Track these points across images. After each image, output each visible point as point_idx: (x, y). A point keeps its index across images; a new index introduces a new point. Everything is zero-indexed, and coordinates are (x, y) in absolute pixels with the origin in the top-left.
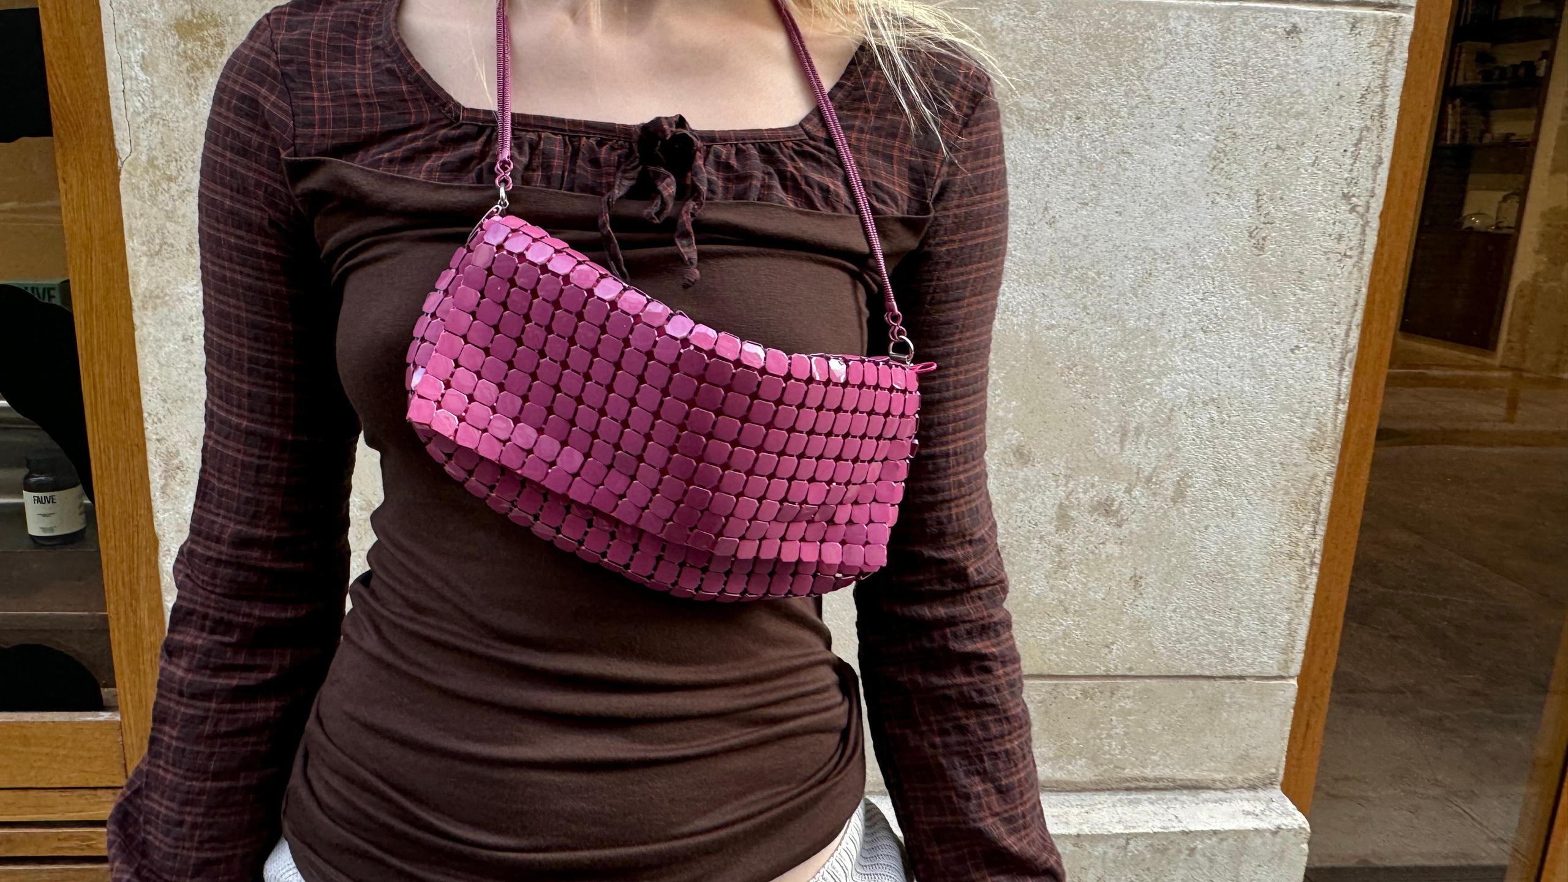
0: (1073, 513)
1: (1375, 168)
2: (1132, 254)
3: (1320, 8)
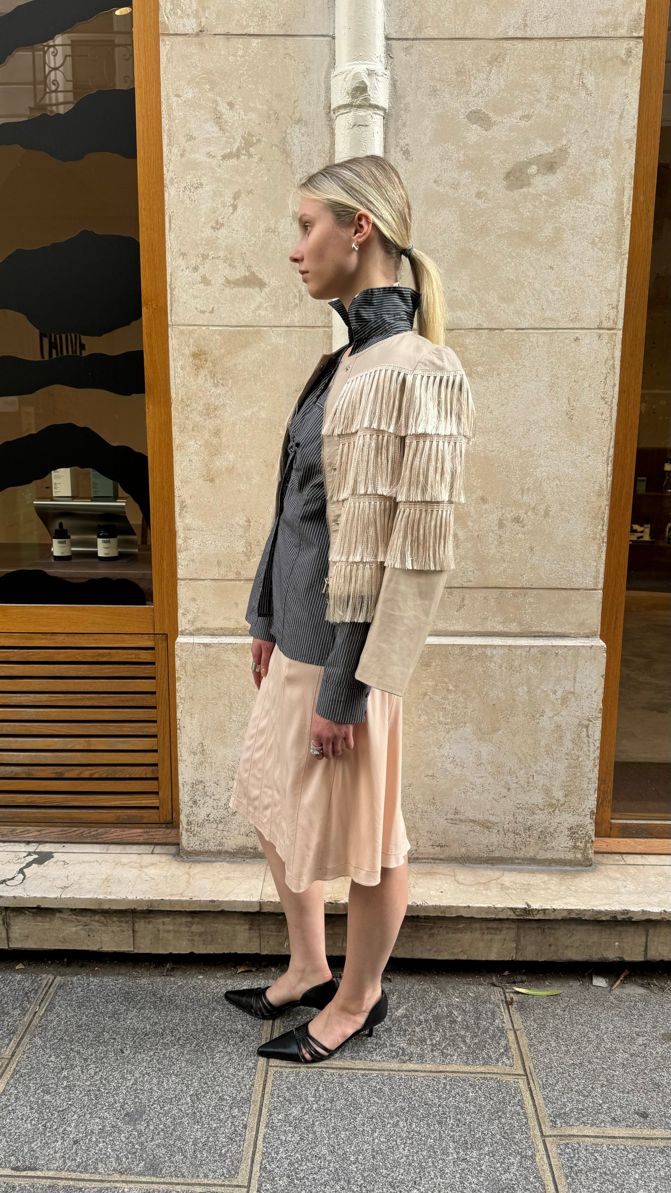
0: (505, 522)
1: (613, 387)
3: (586, 331)
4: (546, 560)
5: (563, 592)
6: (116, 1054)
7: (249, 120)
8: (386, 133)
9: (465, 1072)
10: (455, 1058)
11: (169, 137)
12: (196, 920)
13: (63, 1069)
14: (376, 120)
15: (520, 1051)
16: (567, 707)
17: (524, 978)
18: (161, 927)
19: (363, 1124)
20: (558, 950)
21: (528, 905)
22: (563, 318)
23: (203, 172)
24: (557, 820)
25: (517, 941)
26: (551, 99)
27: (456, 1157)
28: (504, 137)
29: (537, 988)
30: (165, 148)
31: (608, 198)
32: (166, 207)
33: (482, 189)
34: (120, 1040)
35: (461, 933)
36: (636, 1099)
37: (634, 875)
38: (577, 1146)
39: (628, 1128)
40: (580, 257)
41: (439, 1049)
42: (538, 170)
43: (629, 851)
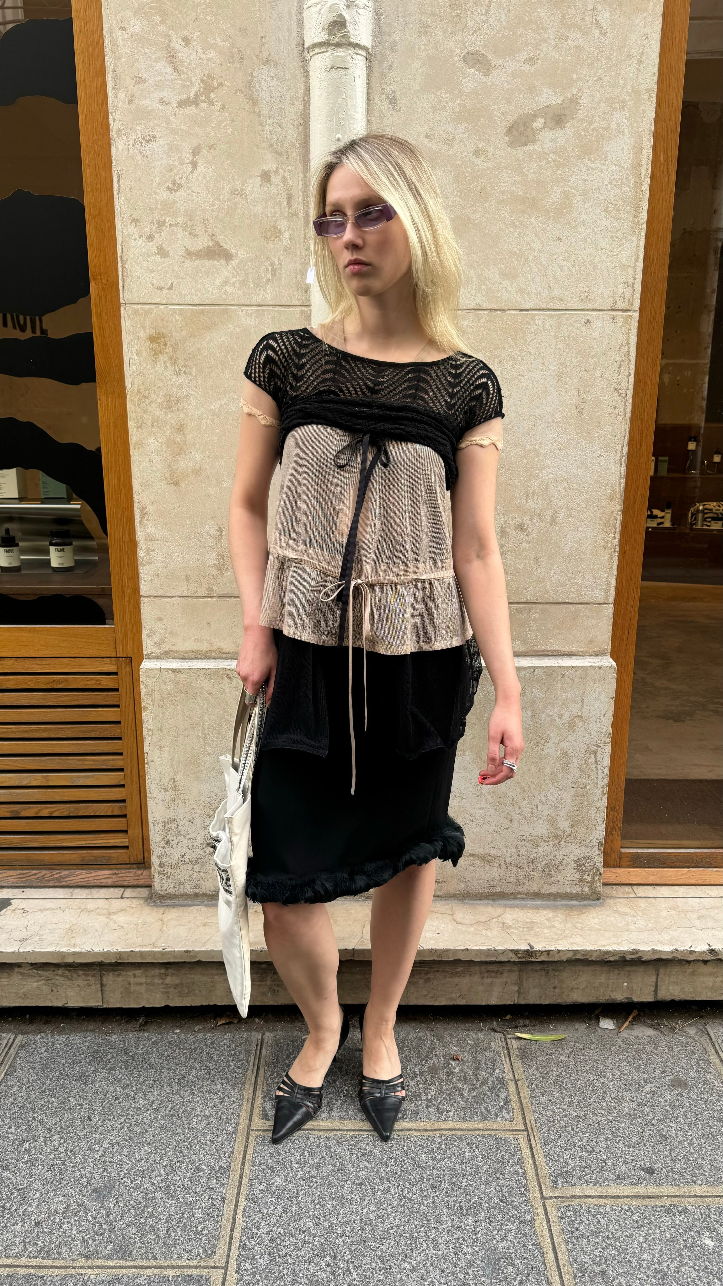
0: (508, 530)
1: (628, 377)
2: (526, 418)
3: (598, 313)
4: (553, 572)
5: (571, 606)
6: (83, 1122)
7: (208, 59)
8: (369, 77)
9: (462, 1130)
10: (451, 1113)
11: (115, 79)
12: (170, 971)
13: (24, 1141)
14: (357, 62)
15: (521, 1104)
16: (574, 732)
17: (527, 1022)
18: (132, 980)
19: (352, 1192)
20: (563, 993)
21: (530, 946)
22: (572, 298)
23: (156, 122)
24: (563, 852)
25: (520, 983)
26: (560, 39)
27: (450, 1225)
28: (505, 84)
29: (541, 1032)
30: (110, 93)
31: (624, 158)
32: (113, 164)
33: (481, 146)
34: (87, 1106)
35: (459, 977)
36: (642, 1153)
37: (645, 909)
38: (579, 1208)
39: (633, 1186)
40: (592, 227)
41: (435, 1105)
42: (545, 124)
43: (640, 882)
